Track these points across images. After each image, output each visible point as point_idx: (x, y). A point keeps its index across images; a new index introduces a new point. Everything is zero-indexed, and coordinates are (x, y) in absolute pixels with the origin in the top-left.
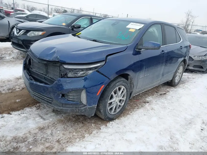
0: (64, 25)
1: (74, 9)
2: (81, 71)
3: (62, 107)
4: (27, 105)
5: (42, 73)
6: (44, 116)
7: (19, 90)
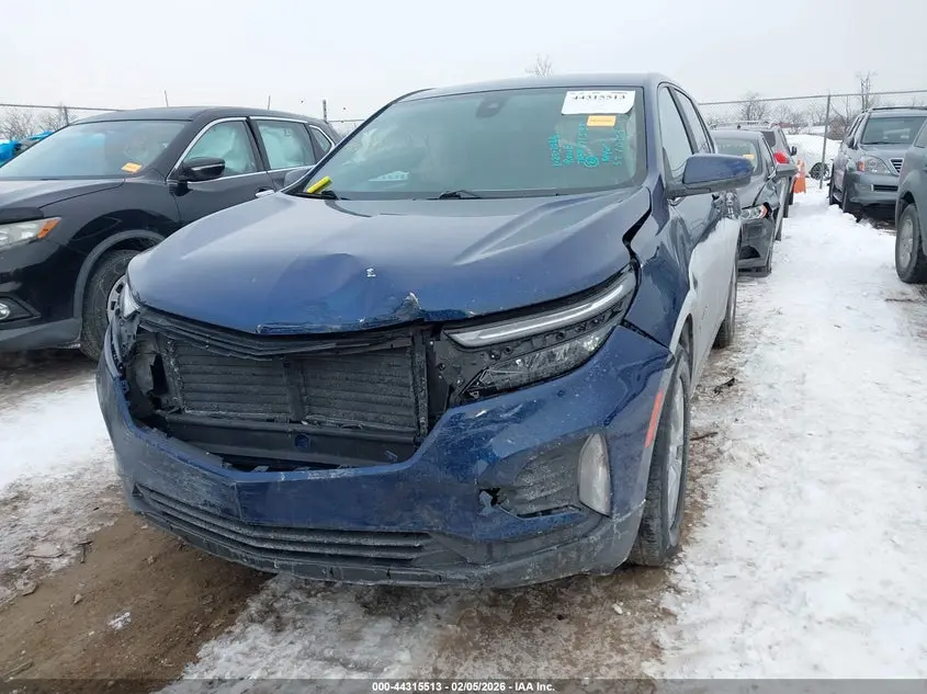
0: (134, 171)
1: (65, 108)
2: (554, 340)
3: (491, 560)
4: (197, 630)
5: (268, 416)
6: (353, 652)
7: (65, 561)
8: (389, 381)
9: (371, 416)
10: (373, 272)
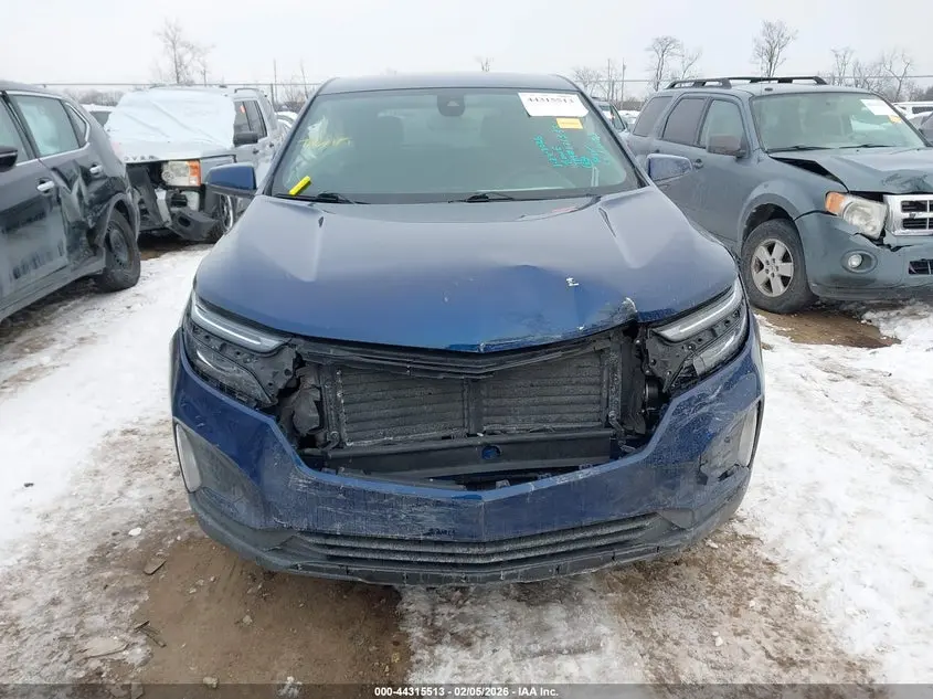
8: (577, 383)
9: (554, 417)
10: (574, 281)
